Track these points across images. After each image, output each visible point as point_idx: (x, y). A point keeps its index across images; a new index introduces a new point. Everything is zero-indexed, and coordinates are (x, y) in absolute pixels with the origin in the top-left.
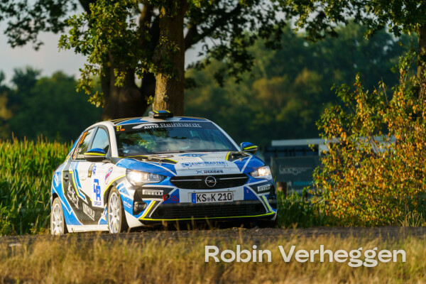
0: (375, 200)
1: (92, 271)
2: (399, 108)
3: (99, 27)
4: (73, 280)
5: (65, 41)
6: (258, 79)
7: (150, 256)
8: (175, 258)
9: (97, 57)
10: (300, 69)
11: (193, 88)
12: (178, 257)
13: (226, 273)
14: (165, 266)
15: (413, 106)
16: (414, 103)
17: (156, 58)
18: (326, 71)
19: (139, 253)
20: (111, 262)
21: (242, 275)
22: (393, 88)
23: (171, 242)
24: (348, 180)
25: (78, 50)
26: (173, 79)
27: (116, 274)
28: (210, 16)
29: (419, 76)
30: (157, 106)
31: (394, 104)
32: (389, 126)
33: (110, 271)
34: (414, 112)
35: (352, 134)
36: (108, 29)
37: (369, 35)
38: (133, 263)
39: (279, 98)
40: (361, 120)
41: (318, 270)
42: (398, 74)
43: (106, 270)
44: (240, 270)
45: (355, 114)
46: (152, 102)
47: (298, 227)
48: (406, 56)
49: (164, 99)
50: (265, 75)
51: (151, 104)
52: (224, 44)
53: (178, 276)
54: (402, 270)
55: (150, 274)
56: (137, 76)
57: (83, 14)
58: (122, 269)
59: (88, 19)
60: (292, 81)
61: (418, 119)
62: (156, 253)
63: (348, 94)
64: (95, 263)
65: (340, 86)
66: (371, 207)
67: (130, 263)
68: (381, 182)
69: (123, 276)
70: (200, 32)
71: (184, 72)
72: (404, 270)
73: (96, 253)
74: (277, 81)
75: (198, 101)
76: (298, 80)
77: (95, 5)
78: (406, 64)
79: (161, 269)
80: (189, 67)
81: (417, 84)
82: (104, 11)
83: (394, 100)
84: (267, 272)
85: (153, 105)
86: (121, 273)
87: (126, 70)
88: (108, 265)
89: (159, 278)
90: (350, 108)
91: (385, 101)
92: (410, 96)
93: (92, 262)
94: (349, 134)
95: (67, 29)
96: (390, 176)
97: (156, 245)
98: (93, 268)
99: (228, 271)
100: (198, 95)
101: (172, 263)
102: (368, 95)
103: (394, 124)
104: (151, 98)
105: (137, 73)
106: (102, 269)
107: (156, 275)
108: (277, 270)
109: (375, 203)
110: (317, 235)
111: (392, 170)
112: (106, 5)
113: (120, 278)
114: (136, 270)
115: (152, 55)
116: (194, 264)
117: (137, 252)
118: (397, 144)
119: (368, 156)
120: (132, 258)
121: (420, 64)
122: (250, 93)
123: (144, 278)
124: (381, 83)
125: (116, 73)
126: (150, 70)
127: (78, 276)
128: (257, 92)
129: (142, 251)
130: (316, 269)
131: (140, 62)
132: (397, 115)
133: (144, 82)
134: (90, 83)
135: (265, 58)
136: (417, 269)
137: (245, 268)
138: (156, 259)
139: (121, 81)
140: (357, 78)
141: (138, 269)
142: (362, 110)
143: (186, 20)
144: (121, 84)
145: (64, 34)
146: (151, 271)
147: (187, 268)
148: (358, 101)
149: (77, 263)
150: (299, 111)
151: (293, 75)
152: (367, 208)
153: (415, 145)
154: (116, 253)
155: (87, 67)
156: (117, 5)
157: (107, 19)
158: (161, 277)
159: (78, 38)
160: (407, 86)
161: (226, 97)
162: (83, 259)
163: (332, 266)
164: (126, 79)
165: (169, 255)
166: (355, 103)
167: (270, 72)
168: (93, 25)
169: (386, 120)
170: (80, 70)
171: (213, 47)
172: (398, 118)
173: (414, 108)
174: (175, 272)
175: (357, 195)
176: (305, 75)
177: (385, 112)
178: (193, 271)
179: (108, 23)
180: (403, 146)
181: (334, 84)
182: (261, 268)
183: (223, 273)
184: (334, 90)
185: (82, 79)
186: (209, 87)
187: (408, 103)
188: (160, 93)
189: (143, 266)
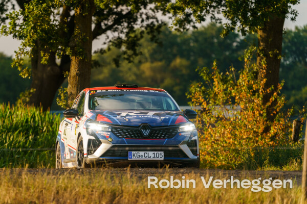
0: (225, 151)
1: (21, 195)
2: (244, 86)
3: (31, 21)
4: (6, 201)
5: (5, 30)
6: (144, 62)
7: (63, 185)
8: (81, 187)
9: (29, 42)
10: (175, 56)
11: (98, 67)
12: (83, 186)
13: (117, 199)
14: (74, 193)
15: (253, 85)
16: (254, 83)
17: (71, 44)
18: (192, 58)
19: (55, 183)
20: (35, 189)
21: (129, 200)
22: (240, 72)
23: (78, 175)
24: (206, 136)
25: (15, 36)
26: (84, 59)
27: (38, 198)
28: (111, 16)
29: (258, 64)
30: (72, 78)
31: (240, 83)
32: (236, 98)
33: (34, 195)
34: (254, 89)
35: (210, 103)
36: (37, 22)
37: (224, 35)
38: (51, 190)
39: (159, 76)
40: (217, 93)
41: (183, 199)
42: (243, 62)
43: (31, 194)
44: (128, 197)
45: (212, 89)
46: (67, 76)
47: (170, 167)
48: (249, 49)
49: (77, 74)
50: (149, 60)
51: (66, 77)
52: (120, 37)
53: (83, 200)
54: (242, 201)
55: (63, 198)
56: (57, 57)
57: (20, 10)
58: (43, 194)
59: (23, 15)
60: (169, 65)
61: (257, 94)
62: (67, 183)
63: (208, 74)
64: (23, 190)
65: (202, 68)
66: (222, 156)
67: (48, 190)
68: (229, 138)
69: (43, 199)
70: (104, 27)
71: (91, 55)
72: (243, 200)
73: (24, 182)
74: (158, 64)
75: (101, 77)
76: (173, 64)
77: (28, 5)
78: (249, 55)
79: (70, 195)
80: (95, 52)
81: (257, 69)
82: (35, 9)
83: (240, 81)
84: (146, 199)
85: (69, 78)
86: (41, 198)
87: (49, 52)
88: (32, 191)
89: (68, 201)
90: (209, 85)
91: (233, 81)
92: (252, 77)
93: (21, 189)
94: (208, 103)
95: (8, 21)
96: (236, 134)
97: (68, 177)
98: (22, 193)
99: (119, 197)
100: (101, 72)
101: (78, 191)
102: (222, 76)
103: (239, 97)
104: (67, 73)
105: (58, 55)
106: (28, 193)
107: (67, 199)
108: (154, 198)
109: (225, 153)
110: (183, 174)
111: (237, 130)
112: (37, 5)
113: (41, 201)
114: (53, 195)
115: (69, 42)
116: (94, 192)
117: (54, 182)
118: (241, 111)
119: (221, 119)
120: (50, 186)
121: (259, 55)
122: (138, 72)
123: (58, 201)
124: (232, 68)
125: (42, 54)
126: (67, 53)
127: (10, 198)
128: (143, 72)
129: (57, 182)
130: (181, 197)
131: (60, 47)
132: (242, 91)
133: (62, 62)
134: (21, 62)
135: (149, 48)
136: (252, 200)
137: (131, 196)
138: (67, 187)
139: (46, 60)
140: (215, 63)
141: (54, 194)
142: (218, 87)
143: (93, 18)
144: (46, 62)
145: (5, 25)
146: (63, 196)
147: (89, 195)
148: (215, 80)
149: (10, 189)
150: (173, 86)
151: (169, 61)
152: (219, 157)
153: (254, 113)
154: (38, 182)
155: (20, 50)
156: (44, 5)
157: (36, 15)
158: (71, 200)
159: (15, 28)
160: (249, 71)
161: (121, 74)
162: (14, 186)
163: (193, 196)
164: (49, 58)
165: (77, 185)
166: (212, 81)
167: (153, 58)
168: (26, 19)
169: (234, 94)
170: (15, 52)
171: (113, 38)
172: (242, 93)
173: (254, 86)
174: (81, 198)
175: (212, 146)
176: (178, 61)
177: (234, 89)
178: (93, 197)
179: (37, 17)
180: (246, 113)
181: (198, 67)
182: (142, 196)
183: (115, 198)
184: (198, 71)
185: (16, 59)
186: (109, 67)
187: (250, 82)
188: (74, 70)
189: (58, 192)
